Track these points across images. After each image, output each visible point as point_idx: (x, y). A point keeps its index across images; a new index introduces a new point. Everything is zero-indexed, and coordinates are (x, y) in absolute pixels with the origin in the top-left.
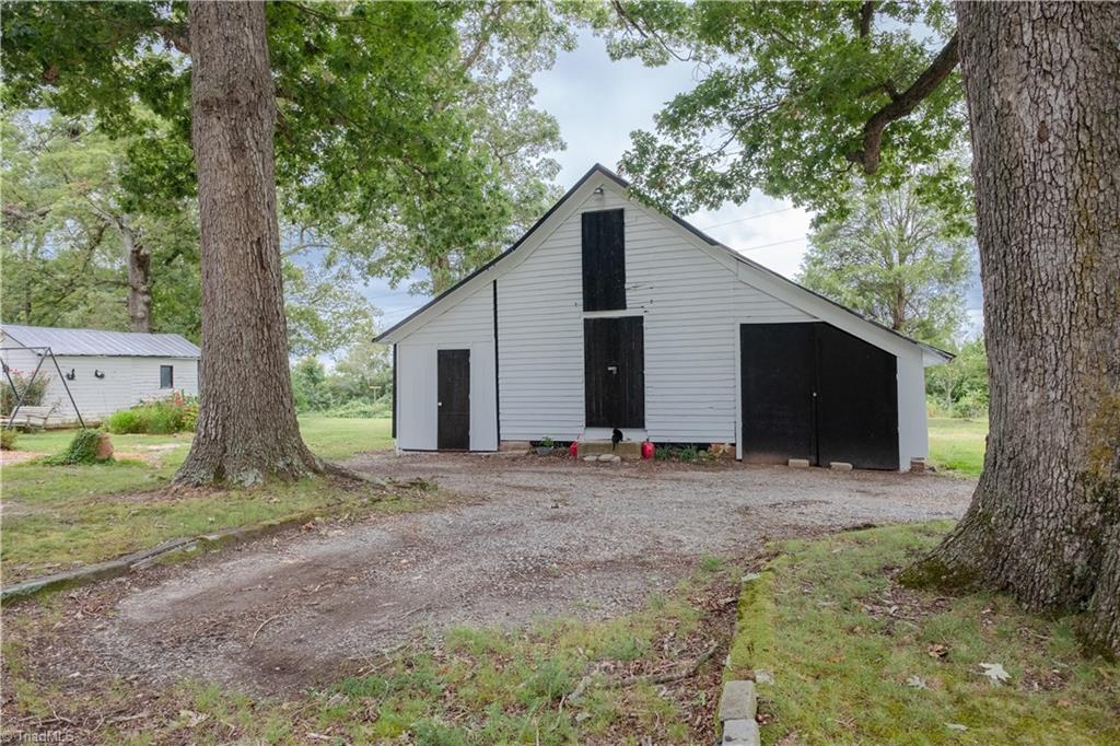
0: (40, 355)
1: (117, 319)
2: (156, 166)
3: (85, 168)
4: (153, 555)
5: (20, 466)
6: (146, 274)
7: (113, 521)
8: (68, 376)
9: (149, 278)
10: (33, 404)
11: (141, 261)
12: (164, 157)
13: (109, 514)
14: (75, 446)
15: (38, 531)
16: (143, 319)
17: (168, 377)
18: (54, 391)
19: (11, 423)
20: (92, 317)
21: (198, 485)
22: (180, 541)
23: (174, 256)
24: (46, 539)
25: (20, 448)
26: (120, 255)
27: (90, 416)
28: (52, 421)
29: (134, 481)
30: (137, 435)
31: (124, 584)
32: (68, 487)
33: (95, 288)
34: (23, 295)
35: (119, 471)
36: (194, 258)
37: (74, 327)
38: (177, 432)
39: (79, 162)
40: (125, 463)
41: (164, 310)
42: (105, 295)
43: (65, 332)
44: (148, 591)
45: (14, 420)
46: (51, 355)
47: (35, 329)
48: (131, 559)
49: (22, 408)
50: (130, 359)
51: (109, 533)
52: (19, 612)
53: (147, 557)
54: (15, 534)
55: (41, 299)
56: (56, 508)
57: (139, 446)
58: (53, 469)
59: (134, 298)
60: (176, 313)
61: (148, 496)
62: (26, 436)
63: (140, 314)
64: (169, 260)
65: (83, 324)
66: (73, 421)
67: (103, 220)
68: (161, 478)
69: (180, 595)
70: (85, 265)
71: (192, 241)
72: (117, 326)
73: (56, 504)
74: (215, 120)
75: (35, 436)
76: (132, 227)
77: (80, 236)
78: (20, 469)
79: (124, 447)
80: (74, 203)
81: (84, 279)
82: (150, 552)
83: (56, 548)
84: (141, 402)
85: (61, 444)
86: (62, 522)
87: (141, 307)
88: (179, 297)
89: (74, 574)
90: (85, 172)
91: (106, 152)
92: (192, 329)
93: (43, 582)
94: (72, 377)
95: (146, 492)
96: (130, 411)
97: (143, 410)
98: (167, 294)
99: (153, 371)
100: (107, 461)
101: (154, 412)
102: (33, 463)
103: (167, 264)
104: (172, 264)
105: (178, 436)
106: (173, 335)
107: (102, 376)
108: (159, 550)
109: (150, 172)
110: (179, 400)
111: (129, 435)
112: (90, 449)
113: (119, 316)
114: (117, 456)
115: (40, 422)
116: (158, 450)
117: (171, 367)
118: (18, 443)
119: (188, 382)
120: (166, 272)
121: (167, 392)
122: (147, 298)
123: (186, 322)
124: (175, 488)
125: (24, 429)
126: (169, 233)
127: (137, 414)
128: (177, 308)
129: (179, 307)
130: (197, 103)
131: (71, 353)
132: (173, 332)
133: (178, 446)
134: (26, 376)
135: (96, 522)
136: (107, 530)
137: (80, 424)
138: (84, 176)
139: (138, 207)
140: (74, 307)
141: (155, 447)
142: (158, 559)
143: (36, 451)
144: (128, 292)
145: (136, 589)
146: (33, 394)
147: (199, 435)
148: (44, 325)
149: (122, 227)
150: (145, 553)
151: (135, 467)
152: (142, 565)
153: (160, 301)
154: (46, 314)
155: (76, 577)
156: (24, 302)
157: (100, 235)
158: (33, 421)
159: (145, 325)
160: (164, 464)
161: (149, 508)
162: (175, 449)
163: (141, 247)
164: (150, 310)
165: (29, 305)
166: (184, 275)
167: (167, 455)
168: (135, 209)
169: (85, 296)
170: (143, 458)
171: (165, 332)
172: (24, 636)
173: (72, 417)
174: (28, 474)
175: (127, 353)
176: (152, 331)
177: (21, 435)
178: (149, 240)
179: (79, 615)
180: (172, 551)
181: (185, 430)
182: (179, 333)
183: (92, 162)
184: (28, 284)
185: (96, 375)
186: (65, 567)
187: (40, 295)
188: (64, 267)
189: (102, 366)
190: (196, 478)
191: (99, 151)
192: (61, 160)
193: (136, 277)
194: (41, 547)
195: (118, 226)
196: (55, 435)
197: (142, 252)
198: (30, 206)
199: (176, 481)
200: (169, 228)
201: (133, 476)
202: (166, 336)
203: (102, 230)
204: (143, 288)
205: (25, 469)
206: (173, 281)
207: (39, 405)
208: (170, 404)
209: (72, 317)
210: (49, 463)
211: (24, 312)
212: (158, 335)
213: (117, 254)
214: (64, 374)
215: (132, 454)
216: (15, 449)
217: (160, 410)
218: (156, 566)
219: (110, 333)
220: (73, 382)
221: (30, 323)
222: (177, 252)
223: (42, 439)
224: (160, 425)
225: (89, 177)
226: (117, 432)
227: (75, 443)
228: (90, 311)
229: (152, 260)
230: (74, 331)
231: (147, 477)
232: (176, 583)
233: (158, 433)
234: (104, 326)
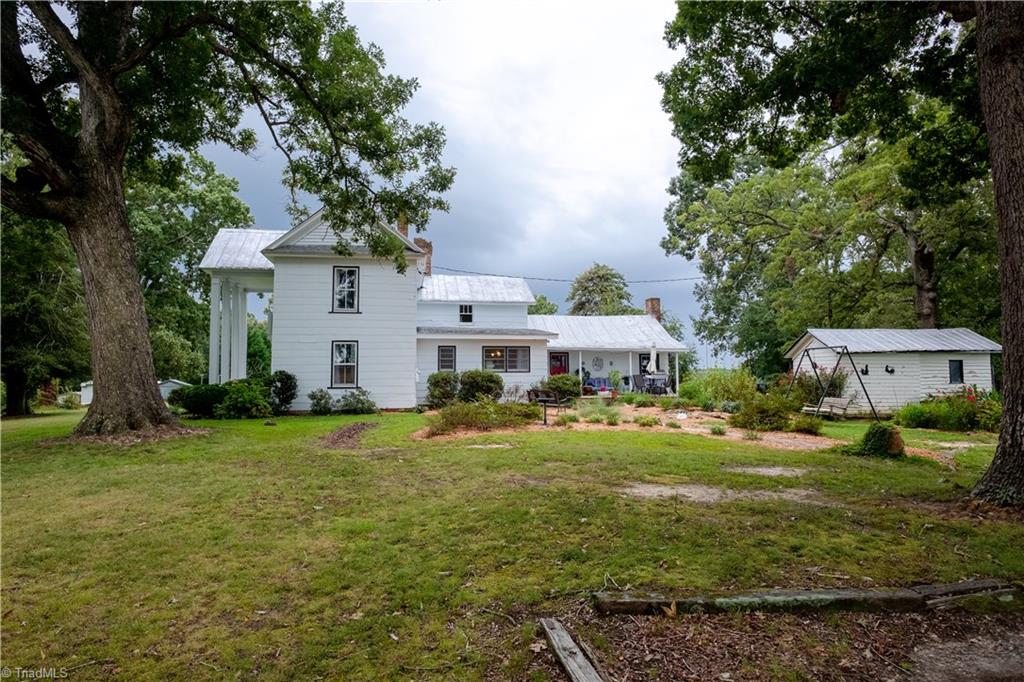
0: (838, 353)
1: (904, 317)
2: (938, 156)
3: (870, 185)
4: (954, 593)
5: (823, 452)
6: (931, 270)
7: (904, 532)
8: (862, 371)
9: (933, 274)
10: (834, 396)
11: (924, 260)
12: (946, 144)
13: (901, 522)
14: (869, 437)
15: (832, 528)
16: (929, 315)
17: (957, 373)
18: (852, 385)
19: (818, 411)
20: (883, 318)
21: (1005, 504)
22: (989, 582)
23: (959, 250)
24: (837, 540)
25: (825, 435)
26: (905, 259)
27: (883, 408)
28: (851, 411)
29: (926, 485)
30: (928, 431)
31: (919, 624)
32: (861, 481)
33: (884, 291)
34: (826, 303)
35: (911, 469)
36: (982, 247)
37: (866, 327)
38: (971, 429)
39: (866, 180)
40: (916, 461)
41: (950, 304)
42: (893, 296)
43: (859, 331)
44: (951, 645)
45: (821, 410)
46: (848, 353)
47: (835, 331)
48: (926, 591)
49: (826, 399)
50: (917, 355)
51: (900, 547)
52: (808, 625)
53: (947, 594)
54: (811, 527)
55: (840, 305)
56: (849, 503)
57: (931, 442)
58: (850, 458)
59: (920, 296)
60: (964, 306)
61: (943, 507)
62: (830, 423)
63: (926, 311)
64: (954, 255)
65: (874, 324)
66: (868, 412)
67: (889, 228)
68: (957, 486)
69: (994, 667)
70: (874, 271)
71: (978, 230)
72: (904, 324)
73: (850, 499)
74: (1009, 66)
75: (837, 424)
76: (915, 228)
77: (869, 248)
78: (822, 455)
79: (916, 442)
80: (862, 217)
81: (873, 284)
82: (950, 588)
83: (846, 555)
84: (931, 396)
85: (856, 433)
86: (854, 522)
87: (927, 303)
88: (965, 290)
89: (863, 595)
90: (871, 188)
91: (887, 164)
92: (983, 323)
93: (831, 597)
94: (865, 372)
95: (940, 501)
96: (919, 406)
97: (933, 405)
98: (952, 289)
99: (943, 368)
100: (898, 456)
101: (944, 408)
102: (833, 451)
103: (951, 259)
104: (957, 258)
105: (972, 434)
106: (962, 330)
107: (892, 371)
108: (962, 588)
109: (933, 163)
110: (971, 395)
111: (920, 429)
112: (882, 443)
113: (906, 314)
114: (908, 451)
115: (840, 412)
116: (950, 449)
117: (961, 362)
118: (824, 430)
119: (980, 377)
120: (951, 266)
121: (957, 387)
122: (932, 295)
123: (975, 314)
124: (975, 503)
125: (829, 417)
126: (954, 226)
127: (926, 408)
128: (963, 301)
129: (966, 300)
130: (985, 54)
131: (865, 350)
132: (961, 326)
133: (973, 445)
134: (829, 371)
135: (887, 529)
136: (899, 544)
137: (874, 416)
138: (870, 191)
139: (920, 201)
140: (867, 309)
141: (948, 445)
142: (962, 601)
143: (837, 438)
144: (913, 290)
145: (934, 636)
146: (835, 387)
147: (1004, 443)
148: (842, 327)
149: (905, 231)
150: (942, 588)
151: (927, 467)
152: (941, 603)
153: (945, 296)
154: (844, 318)
155: (865, 600)
156: (827, 309)
157: (886, 242)
158: (835, 411)
159: (932, 320)
160: (958, 465)
161: (946, 523)
162: (970, 449)
163: (925, 246)
164: (936, 306)
165: (831, 311)
166: (970, 268)
167: (962, 455)
168: (917, 205)
169: (875, 299)
170: (935, 457)
171: (953, 327)
172: (811, 664)
173: (866, 409)
174: (829, 460)
175: (915, 349)
176: (938, 326)
177: (825, 422)
178: (933, 238)
179: (868, 654)
180: (979, 594)
181: (979, 428)
182: (967, 327)
183: (876, 178)
184: (829, 294)
185: (887, 370)
186: (856, 583)
187: (839, 302)
188: (857, 276)
189: (892, 362)
190: (1001, 495)
191: (882, 166)
192: (851, 183)
193: (920, 277)
194: (833, 548)
195: (901, 231)
196: (852, 424)
197: (926, 251)
198: (829, 229)
199: (976, 495)
200: (952, 222)
201: (925, 477)
202: (954, 330)
203: (887, 237)
204: (928, 285)
205: (827, 456)
206: (959, 274)
207: (839, 396)
208: (962, 400)
209: (865, 318)
210: (846, 452)
211: (827, 318)
212: (946, 330)
213: (902, 258)
214: (859, 370)
215: (923, 450)
216: (821, 435)
217: (951, 405)
218: (958, 610)
219: (899, 331)
220: (865, 376)
221: (832, 327)
222: (962, 245)
223: (843, 427)
224: (951, 422)
225: (874, 191)
226: (908, 426)
227: (868, 435)
228: (880, 312)
229: (936, 258)
230: (867, 331)
231: (941, 480)
232: (989, 644)
233: (949, 430)
234: (893, 325)
